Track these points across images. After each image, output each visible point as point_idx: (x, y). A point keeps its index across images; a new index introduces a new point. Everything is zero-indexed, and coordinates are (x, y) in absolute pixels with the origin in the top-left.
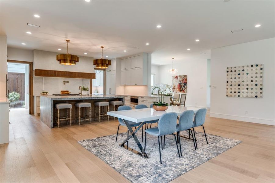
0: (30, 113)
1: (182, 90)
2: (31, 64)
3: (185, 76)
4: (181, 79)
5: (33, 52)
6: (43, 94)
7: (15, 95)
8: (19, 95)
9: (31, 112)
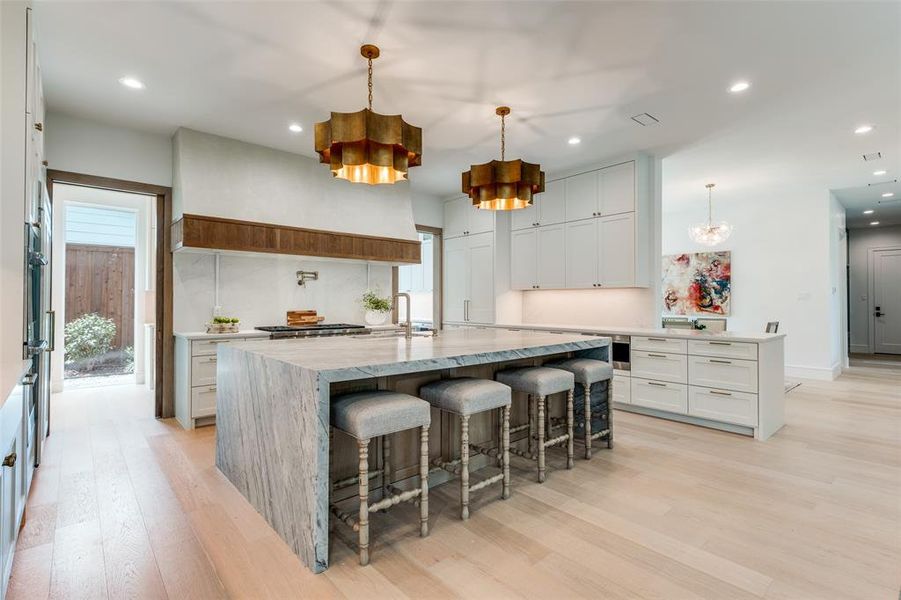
0: (159, 414)
1: (711, 305)
2: (164, 197)
3: (723, 254)
4: (704, 265)
5: (172, 140)
6: (217, 325)
7: (96, 328)
8: (111, 327)
9: (165, 409)
